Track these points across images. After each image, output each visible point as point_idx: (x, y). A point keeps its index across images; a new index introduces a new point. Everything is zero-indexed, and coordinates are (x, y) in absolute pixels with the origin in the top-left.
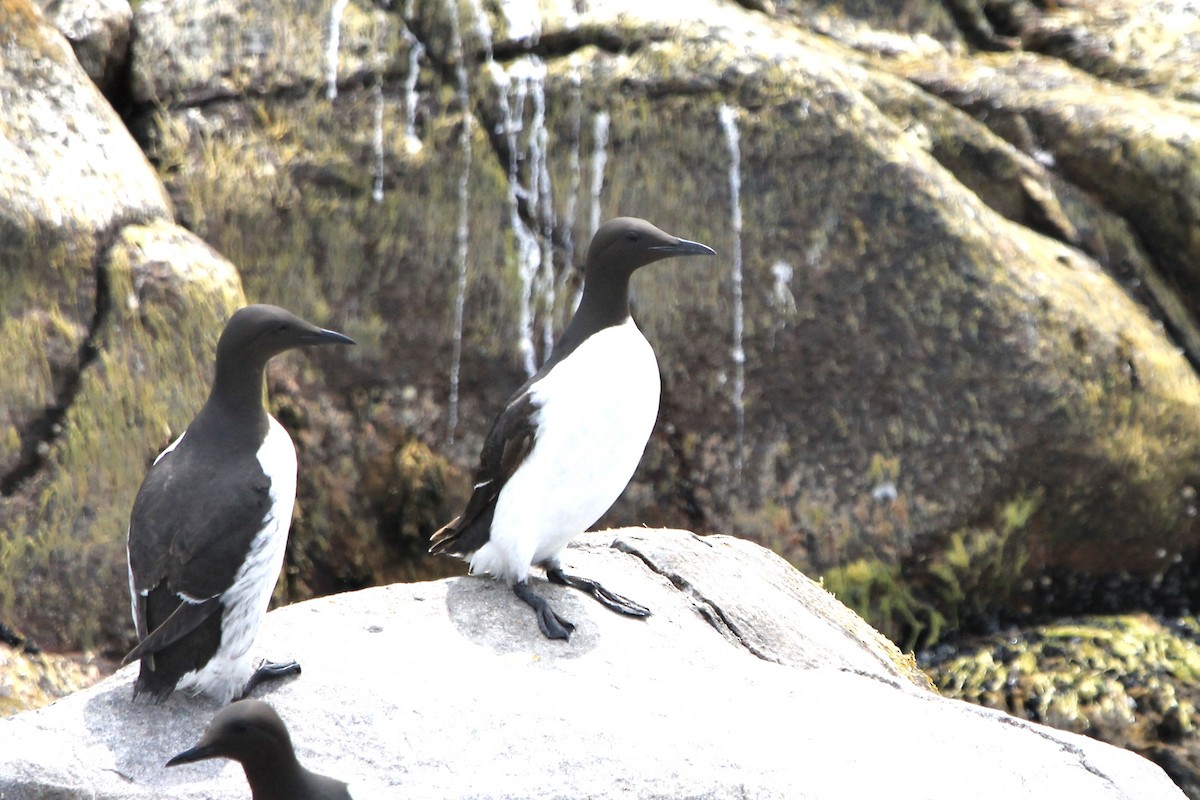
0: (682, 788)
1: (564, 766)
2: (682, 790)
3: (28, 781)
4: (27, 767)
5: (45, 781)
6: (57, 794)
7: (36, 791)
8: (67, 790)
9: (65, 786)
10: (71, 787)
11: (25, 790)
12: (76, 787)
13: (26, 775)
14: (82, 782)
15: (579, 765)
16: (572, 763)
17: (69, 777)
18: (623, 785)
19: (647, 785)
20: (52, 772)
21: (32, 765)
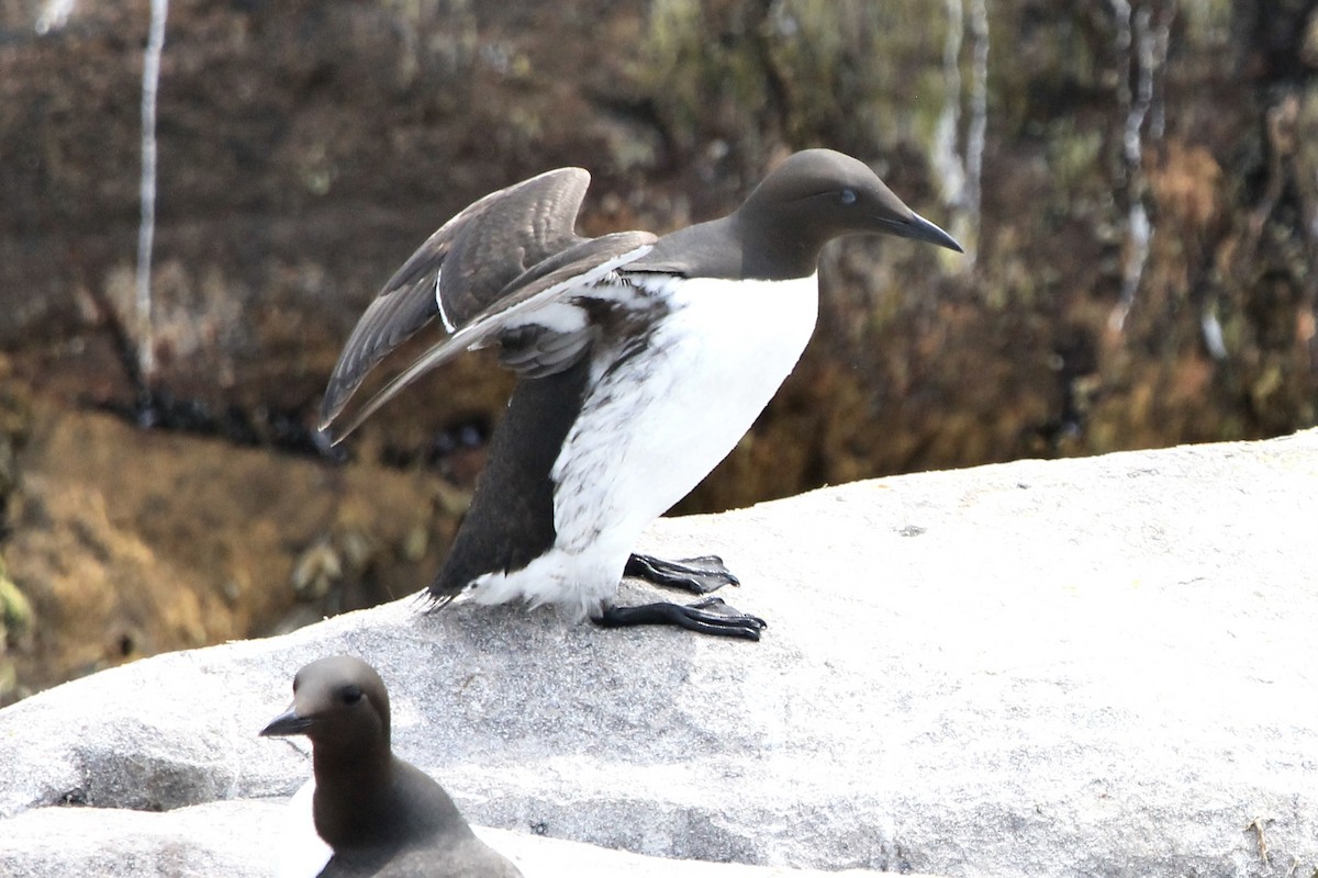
0: (1196, 796)
1: (1018, 757)
2: (1196, 801)
3: (132, 752)
4: (135, 729)
5: (158, 753)
6: (176, 773)
7: (143, 769)
8: (193, 768)
9: (192, 762)
10: (197, 765)
11: (127, 767)
12: (206, 765)
13: (130, 743)
14: (222, 757)
15: (1044, 756)
16: (1033, 751)
17: (201, 747)
18: (1101, 790)
19: (1139, 790)
20: (173, 739)
21: (144, 728)
